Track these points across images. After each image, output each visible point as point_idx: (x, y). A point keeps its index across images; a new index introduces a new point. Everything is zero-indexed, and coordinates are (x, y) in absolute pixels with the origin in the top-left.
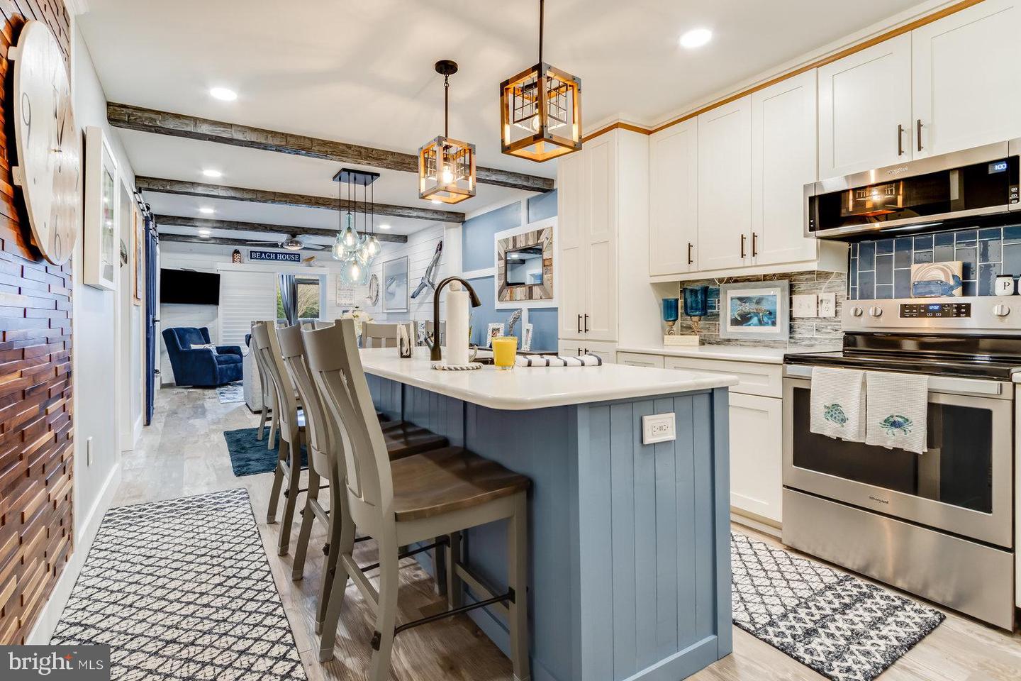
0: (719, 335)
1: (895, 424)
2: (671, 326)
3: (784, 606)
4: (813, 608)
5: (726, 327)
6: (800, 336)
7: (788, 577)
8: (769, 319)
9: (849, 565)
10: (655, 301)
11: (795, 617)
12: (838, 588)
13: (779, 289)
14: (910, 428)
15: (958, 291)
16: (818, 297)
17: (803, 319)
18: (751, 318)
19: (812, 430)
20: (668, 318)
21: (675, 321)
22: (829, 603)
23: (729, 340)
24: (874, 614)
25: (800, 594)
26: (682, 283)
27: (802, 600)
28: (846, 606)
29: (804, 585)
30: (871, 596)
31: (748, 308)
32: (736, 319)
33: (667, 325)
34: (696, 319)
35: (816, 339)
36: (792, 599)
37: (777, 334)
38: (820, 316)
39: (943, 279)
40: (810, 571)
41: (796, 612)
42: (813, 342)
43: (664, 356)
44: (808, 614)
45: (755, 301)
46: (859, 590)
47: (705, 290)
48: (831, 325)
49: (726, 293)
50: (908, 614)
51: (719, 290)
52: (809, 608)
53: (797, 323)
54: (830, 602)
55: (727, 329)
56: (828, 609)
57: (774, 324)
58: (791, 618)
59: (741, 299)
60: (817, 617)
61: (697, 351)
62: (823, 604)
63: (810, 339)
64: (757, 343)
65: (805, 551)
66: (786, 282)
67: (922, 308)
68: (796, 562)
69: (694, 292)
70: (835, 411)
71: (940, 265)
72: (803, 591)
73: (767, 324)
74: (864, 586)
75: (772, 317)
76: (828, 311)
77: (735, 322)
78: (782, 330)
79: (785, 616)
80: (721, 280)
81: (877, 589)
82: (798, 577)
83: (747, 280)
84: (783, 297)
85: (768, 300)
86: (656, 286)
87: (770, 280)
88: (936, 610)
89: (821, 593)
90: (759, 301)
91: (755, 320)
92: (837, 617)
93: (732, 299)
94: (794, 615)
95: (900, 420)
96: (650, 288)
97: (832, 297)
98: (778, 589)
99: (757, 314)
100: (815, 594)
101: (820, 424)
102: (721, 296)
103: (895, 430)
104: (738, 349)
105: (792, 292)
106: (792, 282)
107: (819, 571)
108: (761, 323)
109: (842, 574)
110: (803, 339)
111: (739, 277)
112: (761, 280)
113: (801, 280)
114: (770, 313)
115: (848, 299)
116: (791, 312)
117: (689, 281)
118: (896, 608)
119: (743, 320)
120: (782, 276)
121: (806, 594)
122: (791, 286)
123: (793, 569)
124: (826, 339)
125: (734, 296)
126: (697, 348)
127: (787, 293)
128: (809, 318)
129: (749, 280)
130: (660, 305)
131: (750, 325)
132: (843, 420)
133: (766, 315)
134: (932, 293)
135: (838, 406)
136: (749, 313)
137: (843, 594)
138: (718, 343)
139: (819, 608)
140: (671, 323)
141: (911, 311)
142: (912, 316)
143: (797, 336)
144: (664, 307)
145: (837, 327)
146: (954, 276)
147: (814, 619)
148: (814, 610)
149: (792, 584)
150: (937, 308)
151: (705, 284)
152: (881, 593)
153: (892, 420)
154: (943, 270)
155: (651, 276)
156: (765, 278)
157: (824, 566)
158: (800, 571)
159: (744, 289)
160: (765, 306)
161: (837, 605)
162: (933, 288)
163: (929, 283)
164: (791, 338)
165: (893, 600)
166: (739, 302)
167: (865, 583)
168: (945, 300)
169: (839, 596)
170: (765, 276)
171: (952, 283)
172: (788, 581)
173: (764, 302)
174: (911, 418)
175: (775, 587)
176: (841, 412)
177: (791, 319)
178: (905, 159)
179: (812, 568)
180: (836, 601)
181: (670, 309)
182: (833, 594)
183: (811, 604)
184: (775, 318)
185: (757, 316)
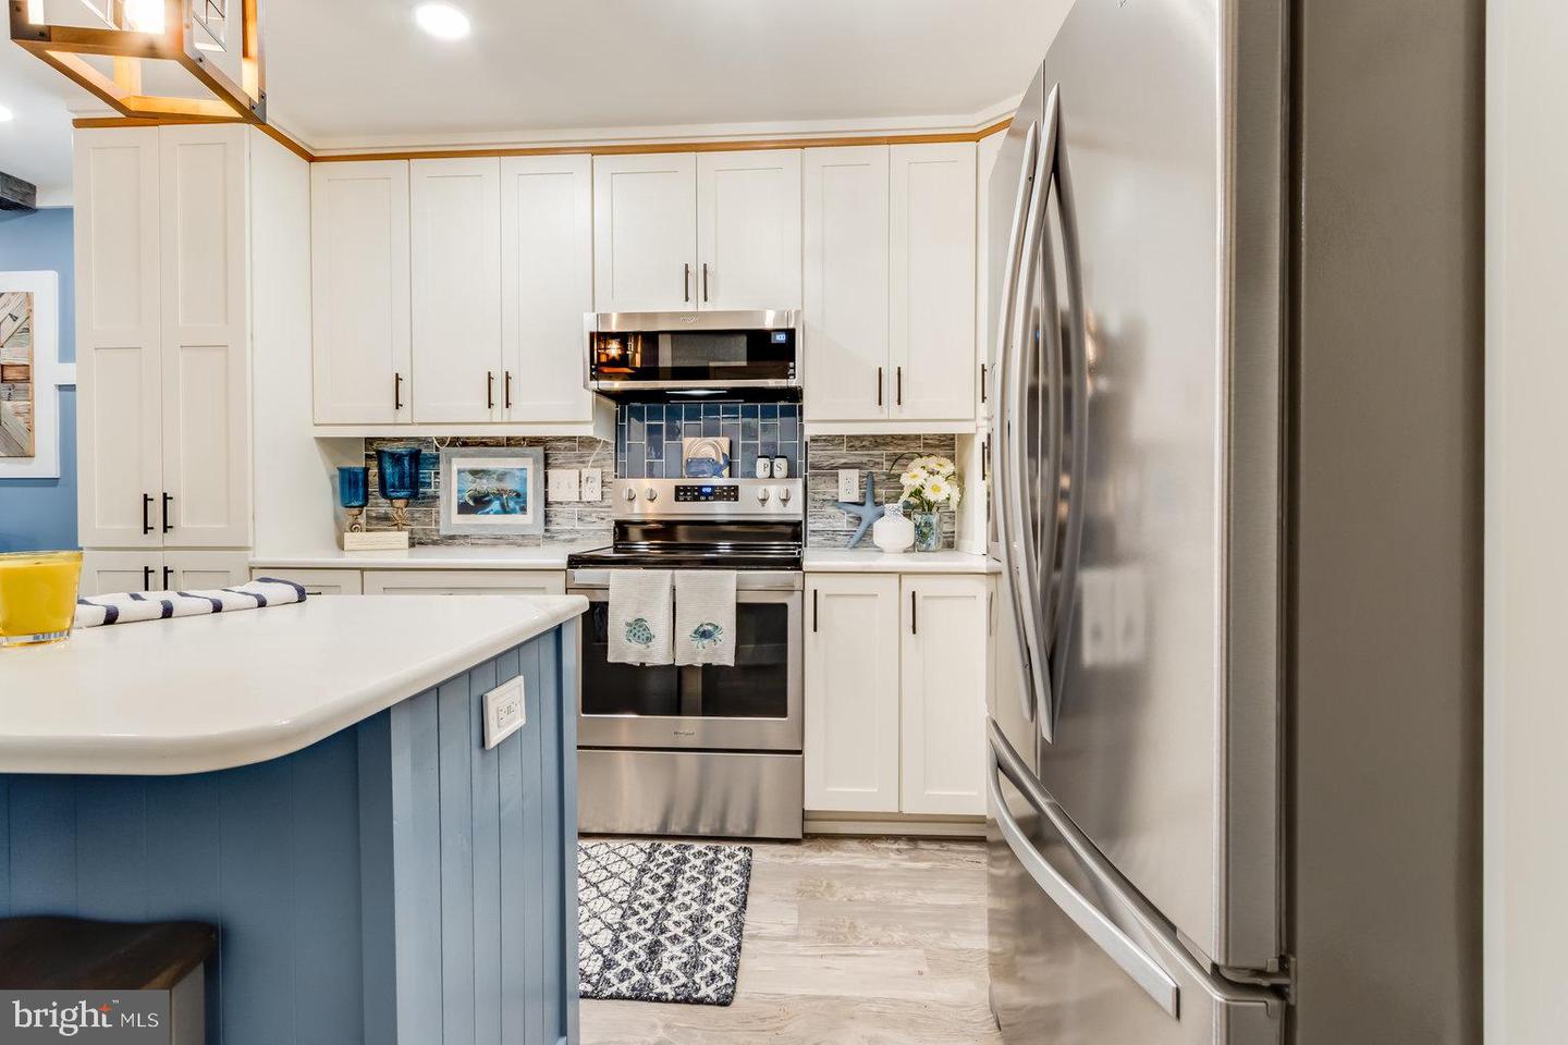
0: (438, 530)
1: (705, 635)
2: (356, 517)
3: (609, 926)
4: (641, 910)
5: (449, 517)
6: (557, 527)
7: (594, 880)
8: (516, 502)
9: (647, 830)
10: (324, 471)
11: (628, 937)
12: (652, 866)
13: (531, 459)
14: (720, 636)
15: (726, 472)
16: (580, 473)
17: (561, 503)
18: (490, 502)
19: (611, 659)
20: (350, 502)
21: (362, 506)
22: (653, 893)
23: (452, 537)
24: (699, 883)
25: (618, 898)
26: (369, 441)
27: (625, 905)
28: (671, 887)
29: (617, 883)
30: (686, 861)
31: (485, 485)
32: (466, 503)
33: (347, 516)
34: (399, 503)
35: (578, 532)
36: (614, 911)
37: (526, 526)
38: (584, 499)
39: (714, 456)
40: (613, 857)
41: (626, 928)
42: (573, 536)
43: (362, 570)
44: (639, 924)
45: (495, 476)
46: (671, 858)
47: (415, 456)
48: (595, 512)
49: (449, 462)
50: (725, 864)
51: (437, 457)
52: (636, 913)
53: (554, 509)
54: (653, 891)
55: (450, 519)
56: (655, 902)
57: (524, 510)
58: (625, 941)
59: (474, 473)
60: (651, 921)
61: (405, 557)
62: (648, 898)
63: (569, 531)
64: (498, 540)
65: (595, 830)
66: (540, 450)
67: (696, 491)
68: (593, 852)
69: (397, 459)
70: (639, 629)
71: (710, 440)
72: (620, 891)
73: (513, 511)
74: (674, 850)
75: (521, 500)
76: (592, 492)
77: (464, 508)
78: (535, 518)
79: (617, 941)
80: (442, 441)
81: (686, 848)
82: (605, 873)
83: (482, 443)
84: (536, 471)
85: (514, 475)
86: (326, 443)
87: (515, 446)
88: (744, 845)
89: (639, 884)
90: (502, 476)
91: (496, 505)
92: (669, 907)
93: (460, 472)
94: (625, 934)
95: (710, 628)
96: (315, 448)
97: (597, 473)
98: (591, 905)
99: (499, 495)
100: (633, 889)
101: (622, 649)
102: (442, 467)
103: (706, 641)
104: (469, 550)
105: (547, 465)
106: (546, 450)
107: (623, 852)
108: (505, 510)
109: (645, 845)
110: (562, 532)
111: (467, 438)
112: (503, 446)
113: (559, 449)
114: (518, 495)
115: (616, 476)
116: (546, 493)
117: (384, 439)
118: (712, 862)
119: (479, 503)
120: (534, 442)
121: (623, 894)
122: (546, 457)
123: (594, 865)
124: (591, 530)
125: (462, 467)
126: (406, 552)
127: (542, 466)
128: (569, 502)
129: (485, 444)
130: (332, 478)
131: (488, 513)
132: (649, 639)
133: (512, 498)
134: (704, 472)
135: (642, 620)
136: (488, 495)
137: (660, 871)
138: (435, 543)
139: (647, 907)
140: (356, 511)
141: (685, 494)
142: (685, 500)
143: (553, 527)
144: (342, 482)
145: (603, 515)
146: (723, 454)
147: (648, 926)
148: (644, 914)
149: (604, 888)
150: (709, 490)
151: (415, 445)
152: (692, 851)
153: (701, 630)
154: (714, 446)
155: (316, 425)
156: (510, 442)
157: (625, 842)
158: (603, 863)
159: (479, 457)
160: (510, 485)
161: (661, 892)
162: (706, 468)
163: (701, 461)
164: (546, 530)
165: (706, 854)
166: (471, 478)
167: (674, 845)
168: (716, 481)
169: (658, 878)
170: (508, 439)
171: (722, 462)
172: (595, 885)
173: (508, 478)
174: (720, 625)
175: (586, 903)
176: (646, 629)
177: (547, 504)
178: (690, 307)
179: (613, 851)
180: (657, 886)
181: (353, 487)
182: (651, 878)
183: (636, 906)
184: (525, 502)
185: (498, 499)
